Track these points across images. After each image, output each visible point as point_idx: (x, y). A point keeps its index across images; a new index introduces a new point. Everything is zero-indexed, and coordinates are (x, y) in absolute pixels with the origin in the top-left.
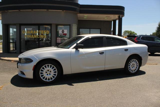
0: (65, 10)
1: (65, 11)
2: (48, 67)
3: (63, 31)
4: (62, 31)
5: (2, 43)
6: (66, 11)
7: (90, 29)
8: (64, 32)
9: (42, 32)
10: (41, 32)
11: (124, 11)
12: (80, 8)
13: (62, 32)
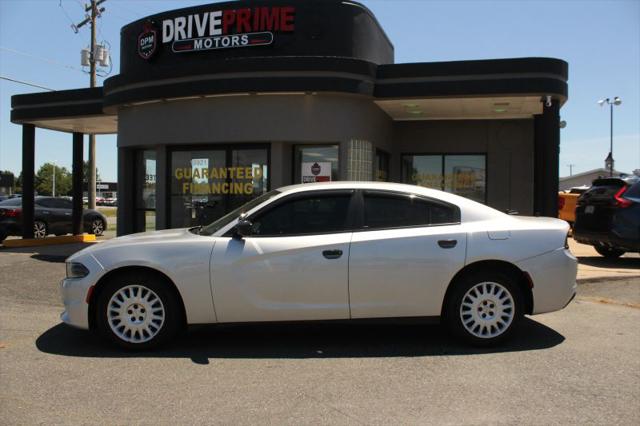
0: (315, 90)
1: (315, 93)
2: (135, 295)
3: (316, 166)
4: (313, 167)
5: (115, 208)
6: (321, 93)
7: (444, 155)
8: (319, 172)
9: (239, 173)
10: (235, 173)
11: (566, 77)
12: (378, 76)
13: (313, 172)
